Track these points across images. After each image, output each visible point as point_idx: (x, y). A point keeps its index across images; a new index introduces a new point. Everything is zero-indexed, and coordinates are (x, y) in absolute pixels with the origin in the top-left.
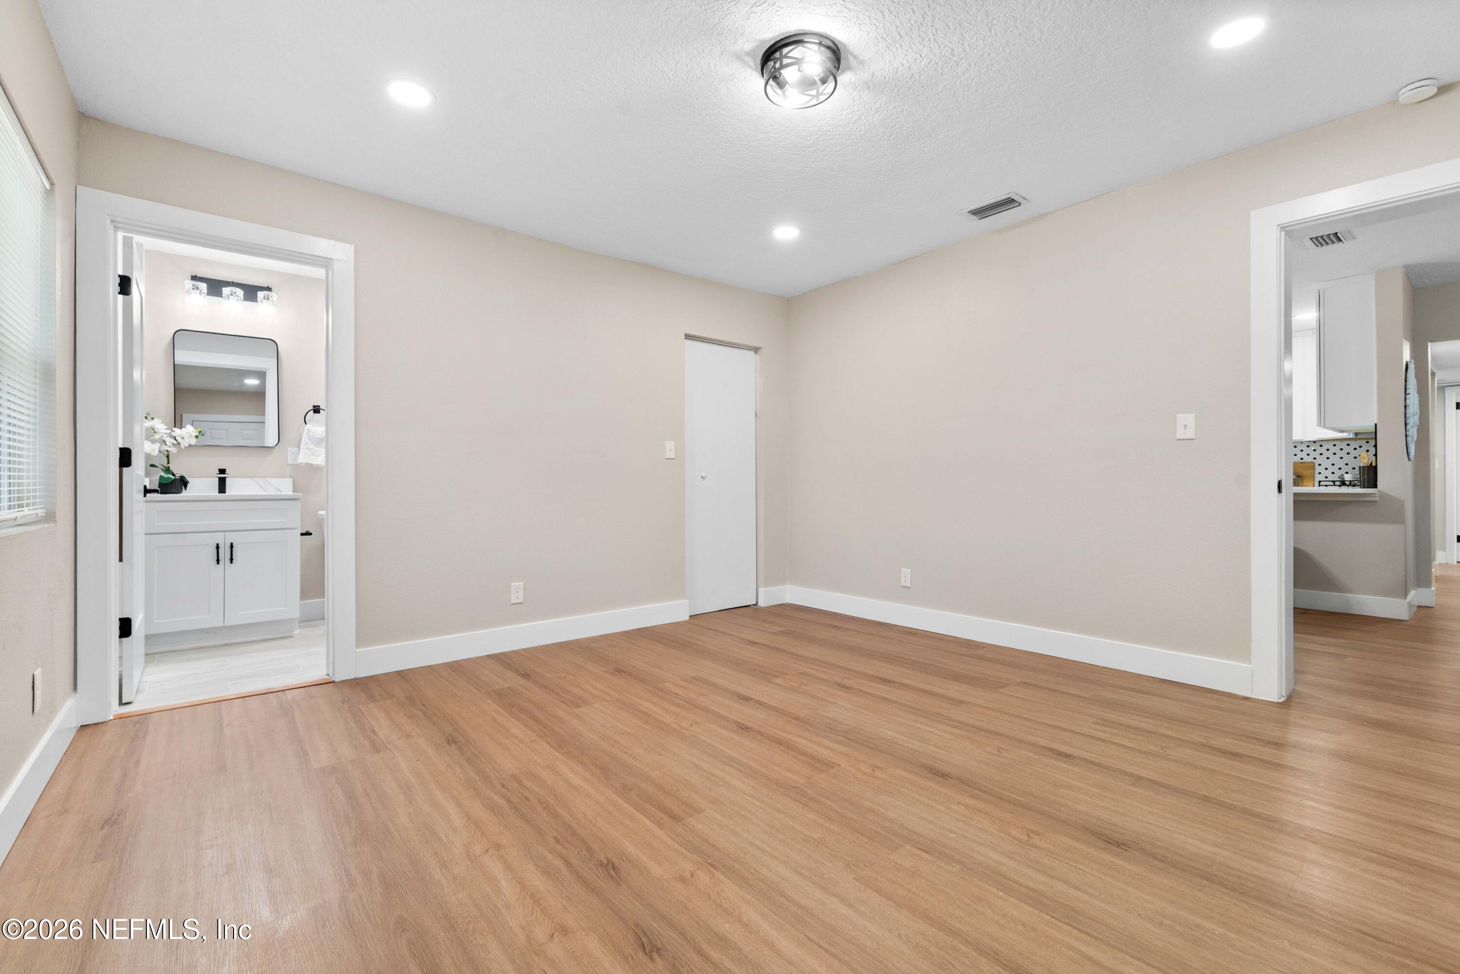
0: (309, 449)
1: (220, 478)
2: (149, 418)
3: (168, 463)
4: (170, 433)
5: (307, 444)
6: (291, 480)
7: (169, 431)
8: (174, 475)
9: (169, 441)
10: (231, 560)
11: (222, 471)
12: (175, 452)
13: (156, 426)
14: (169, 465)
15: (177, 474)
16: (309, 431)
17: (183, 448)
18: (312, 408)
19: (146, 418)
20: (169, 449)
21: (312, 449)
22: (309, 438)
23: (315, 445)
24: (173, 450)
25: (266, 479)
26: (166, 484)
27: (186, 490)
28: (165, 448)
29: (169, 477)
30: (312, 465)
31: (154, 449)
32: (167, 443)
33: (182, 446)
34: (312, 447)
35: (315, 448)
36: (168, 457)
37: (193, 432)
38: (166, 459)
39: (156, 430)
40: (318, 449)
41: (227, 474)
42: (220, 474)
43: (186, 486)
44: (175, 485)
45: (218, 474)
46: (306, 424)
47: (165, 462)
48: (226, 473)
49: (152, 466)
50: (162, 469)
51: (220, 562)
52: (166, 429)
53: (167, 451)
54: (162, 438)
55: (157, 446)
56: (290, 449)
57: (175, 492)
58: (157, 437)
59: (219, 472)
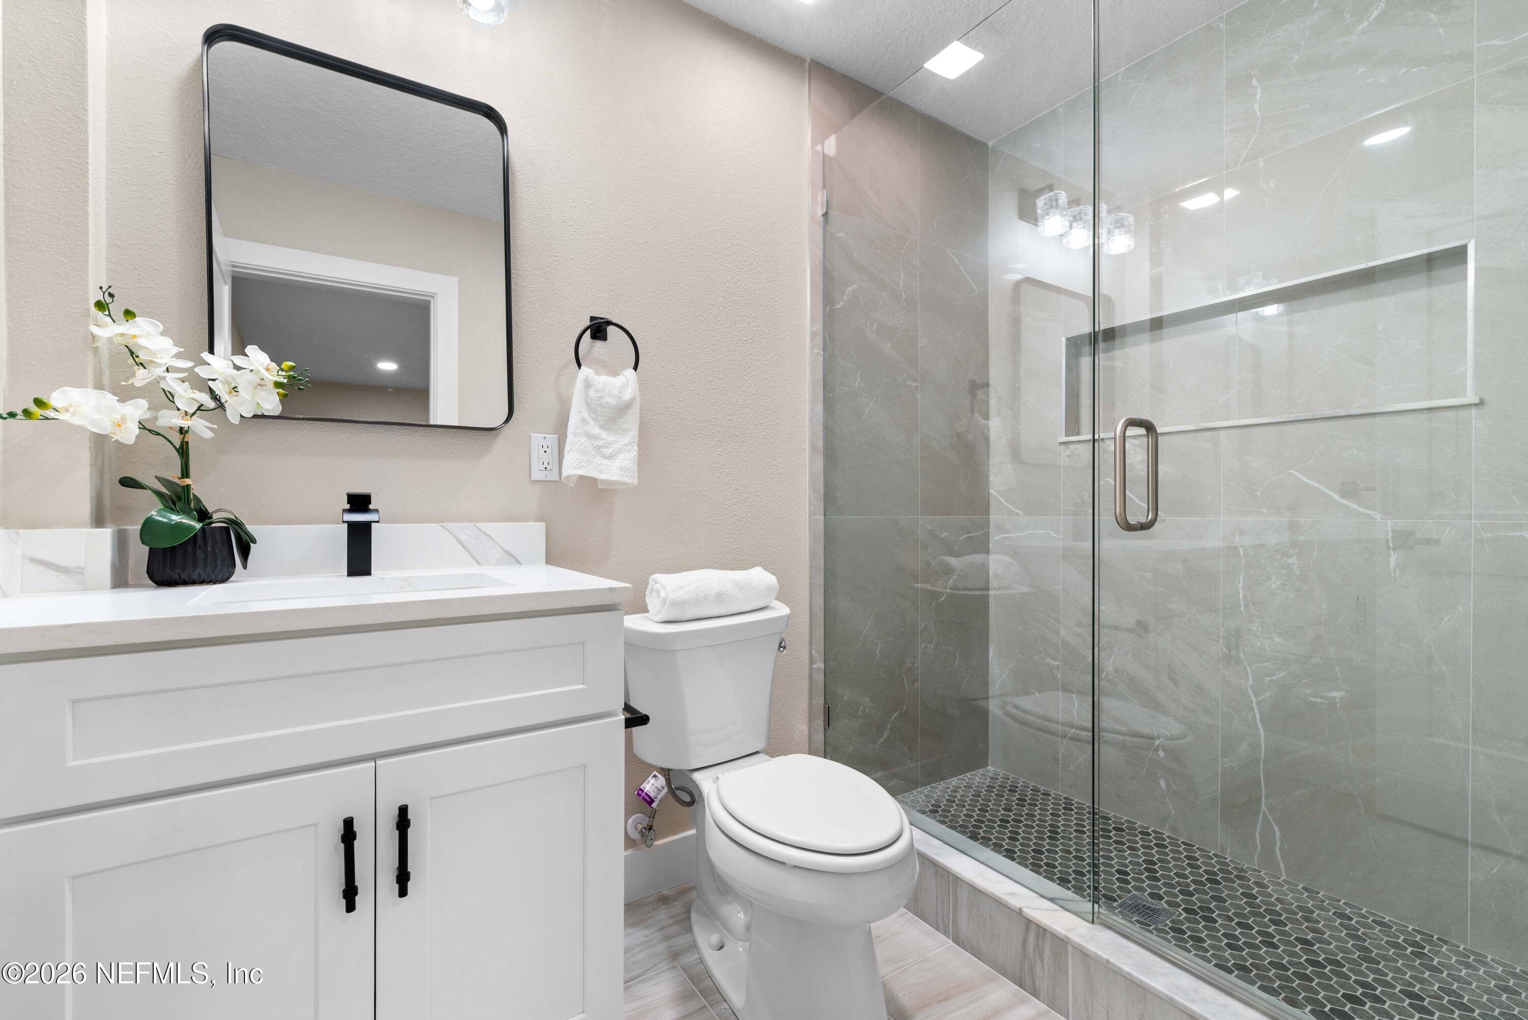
0: (590, 436)
1: (352, 526)
2: (117, 308)
3: (185, 473)
4: (190, 370)
5: (584, 421)
6: (541, 525)
7: (189, 364)
8: (203, 515)
9: (188, 398)
10: (403, 878)
11: (359, 502)
12: (209, 435)
13: (142, 341)
14: (188, 481)
15: (216, 511)
16: (588, 385)
17: (235, 420)
18: (588, 323)
19: (100, 305)
20: (185, 423)
21: (596, 437)
22: (588, 404)
23: (603, 427)
24: (201, 427)
25: (479, 525)
26: (173, 549)
27: (245, 567)
28: (170, 420)
29: (178, 525)
30: (594, 481)
31: (124, 419)
32: (179, 403)
33: (233, 417)
34: (597, 431)
35: (604, 435)
36: (183, 451)
37: (268, 370)
38: (177, 460)
39: (143, 357)
40: (610, 438)
41: (377, 511)
42: (350, 511)
43: (245, 552)
44: (206, 552)
45: (345, 511)
46: (579, 365)
47: (174, 474)
48: (371, 507)
49: (128, 482)
50: (159, 494)
51: (358, 899)
52: (178, 356)
53: (182, 431)
54: (162, 385)
55: (137, 410)
56: (537, 439)
57: (204, 576)
58: (141, 377)
59: (348, 506)
